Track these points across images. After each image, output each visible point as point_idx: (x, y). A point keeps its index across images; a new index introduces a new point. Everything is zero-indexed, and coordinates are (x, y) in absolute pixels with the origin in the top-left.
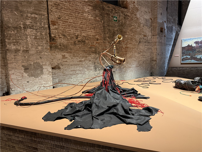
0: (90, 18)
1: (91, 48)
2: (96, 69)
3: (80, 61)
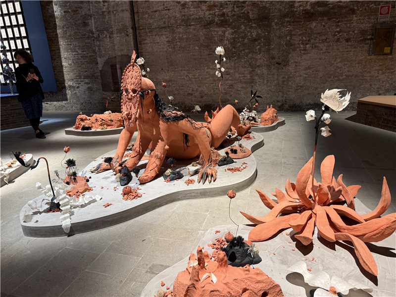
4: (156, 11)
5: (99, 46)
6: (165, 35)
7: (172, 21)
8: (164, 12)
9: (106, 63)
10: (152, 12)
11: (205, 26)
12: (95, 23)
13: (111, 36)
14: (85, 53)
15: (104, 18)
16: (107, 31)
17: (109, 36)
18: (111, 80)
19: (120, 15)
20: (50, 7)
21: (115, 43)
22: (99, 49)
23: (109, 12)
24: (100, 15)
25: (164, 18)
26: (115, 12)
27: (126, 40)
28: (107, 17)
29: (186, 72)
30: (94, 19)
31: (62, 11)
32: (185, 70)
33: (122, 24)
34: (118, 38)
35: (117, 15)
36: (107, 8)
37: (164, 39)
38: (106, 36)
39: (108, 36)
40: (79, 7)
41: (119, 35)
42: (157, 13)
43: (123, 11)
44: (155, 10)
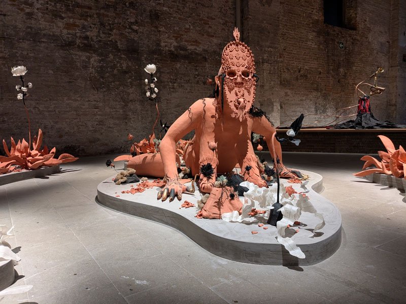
0: (313, 46)
1: (312, 83)
2: (316, 111)
3: (301, 100)
11: (62, 46)
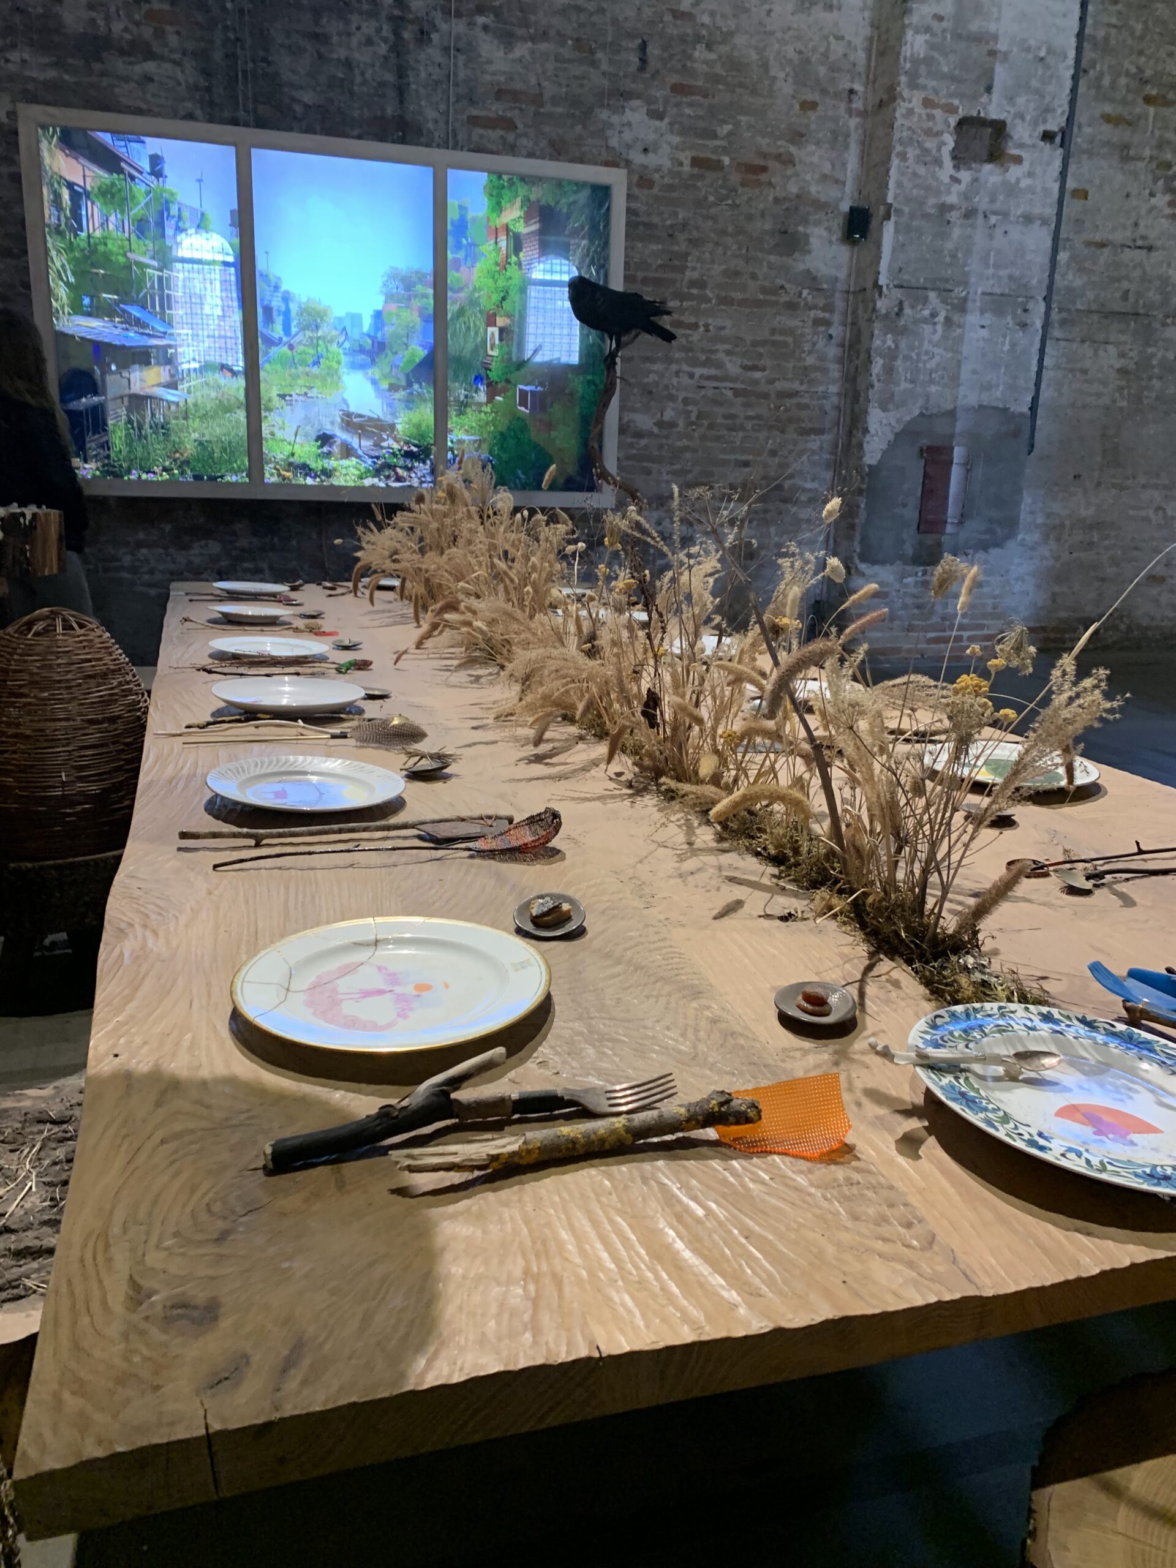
4: (1102, 245)
5: (891, 356)
6: (1117, 344)
7: (1153, 296)
8: (1128, 255)
9: (905, 435)
10: (1088, 244)
12: (899, 248)
13: (956, 318)
14: (757, 375)
15: (944, 236)
16: (944, 292)
17: (947, 319)
18: (911, 513)
19: (1015, 233)
20: (615, 119)
21: (965, 350)
22: (889, 370)
23: (970, 214)
24: (926, 216)
25: (1127, 278)
26: (993, 219)
27: (1013, 345)
28: (956, 232)
29: (1156, 494)
30: (897, 231)
31: (685, 157)
32: (1156, 487)
33: (1011, 277)
34: (984, 333)
35: (998, 232)
36: (966, 196)
37: (1110, 358)
38: (934, 315)
39: (941, 318)
40: (778, 157)
41: (988, 319)
42: (1106, 251)
43: (1028, 219)
44: (1098, 238)
